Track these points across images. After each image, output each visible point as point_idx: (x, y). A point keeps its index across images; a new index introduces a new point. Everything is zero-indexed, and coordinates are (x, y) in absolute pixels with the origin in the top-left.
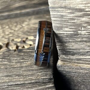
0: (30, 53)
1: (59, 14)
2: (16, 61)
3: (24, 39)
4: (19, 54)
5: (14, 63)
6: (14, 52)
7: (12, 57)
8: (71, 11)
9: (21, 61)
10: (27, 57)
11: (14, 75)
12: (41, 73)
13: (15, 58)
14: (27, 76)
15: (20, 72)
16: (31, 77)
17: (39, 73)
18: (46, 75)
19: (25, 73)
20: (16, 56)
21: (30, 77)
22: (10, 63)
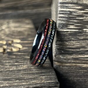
0: (23, 56)
1: (68, 10)
2: (10, 64)
3: (10, 42)
4: (11, 56)
5: (8, 66)
6: (3, 55)
7: (3, 59)
8: (82, 7)
9: (16, 64)
10: (21, 60)
11: (14, 78)
12: (44, 77)
13: (7, 61)
14: (30, 80)
15: (20, 76)
16: (35, 81)
17: (42, 77)
18: (51, 79)
19: (26, 77)
20: (7, 58)
21: (33, 81)
22: (3, 66)
